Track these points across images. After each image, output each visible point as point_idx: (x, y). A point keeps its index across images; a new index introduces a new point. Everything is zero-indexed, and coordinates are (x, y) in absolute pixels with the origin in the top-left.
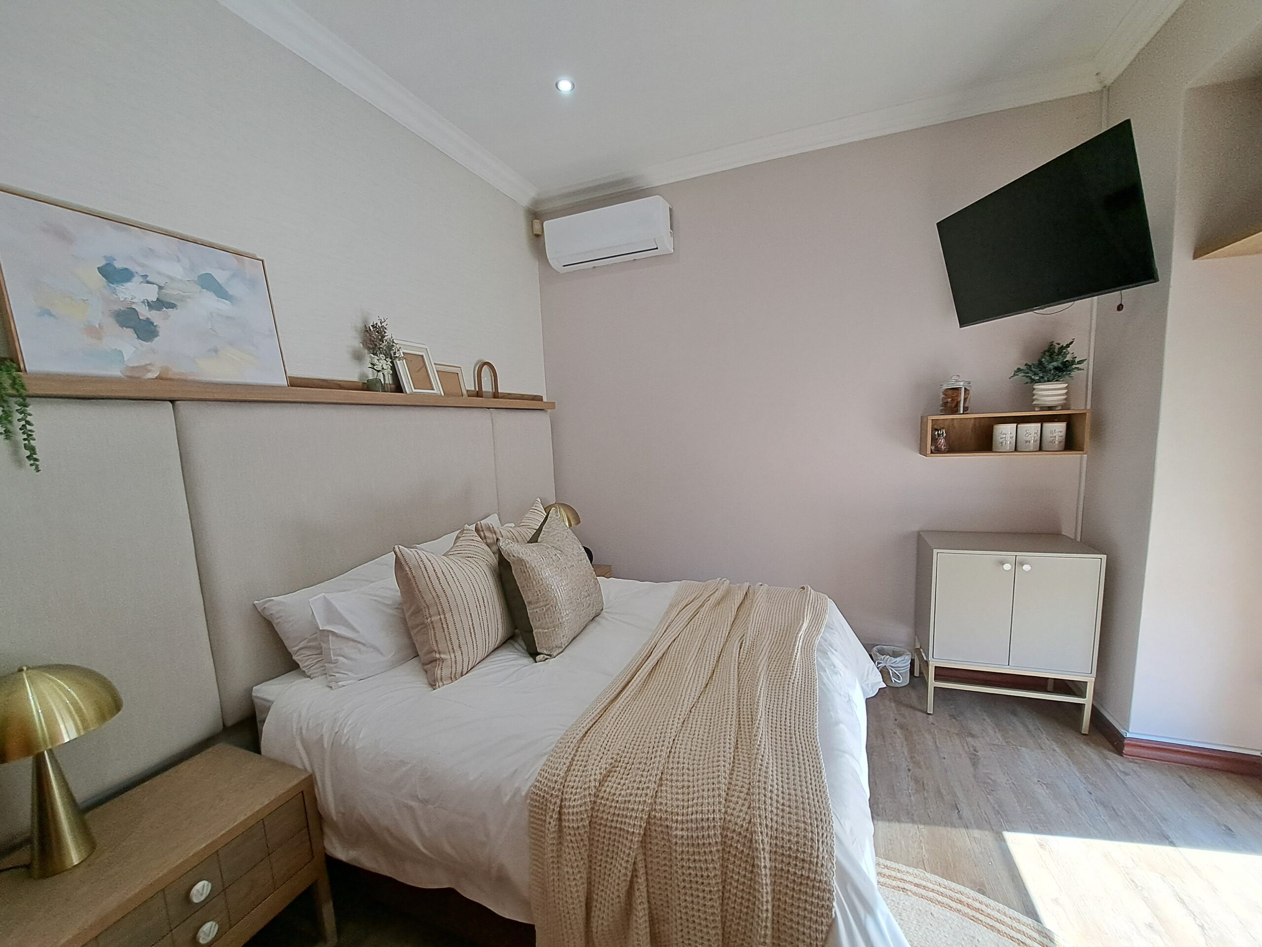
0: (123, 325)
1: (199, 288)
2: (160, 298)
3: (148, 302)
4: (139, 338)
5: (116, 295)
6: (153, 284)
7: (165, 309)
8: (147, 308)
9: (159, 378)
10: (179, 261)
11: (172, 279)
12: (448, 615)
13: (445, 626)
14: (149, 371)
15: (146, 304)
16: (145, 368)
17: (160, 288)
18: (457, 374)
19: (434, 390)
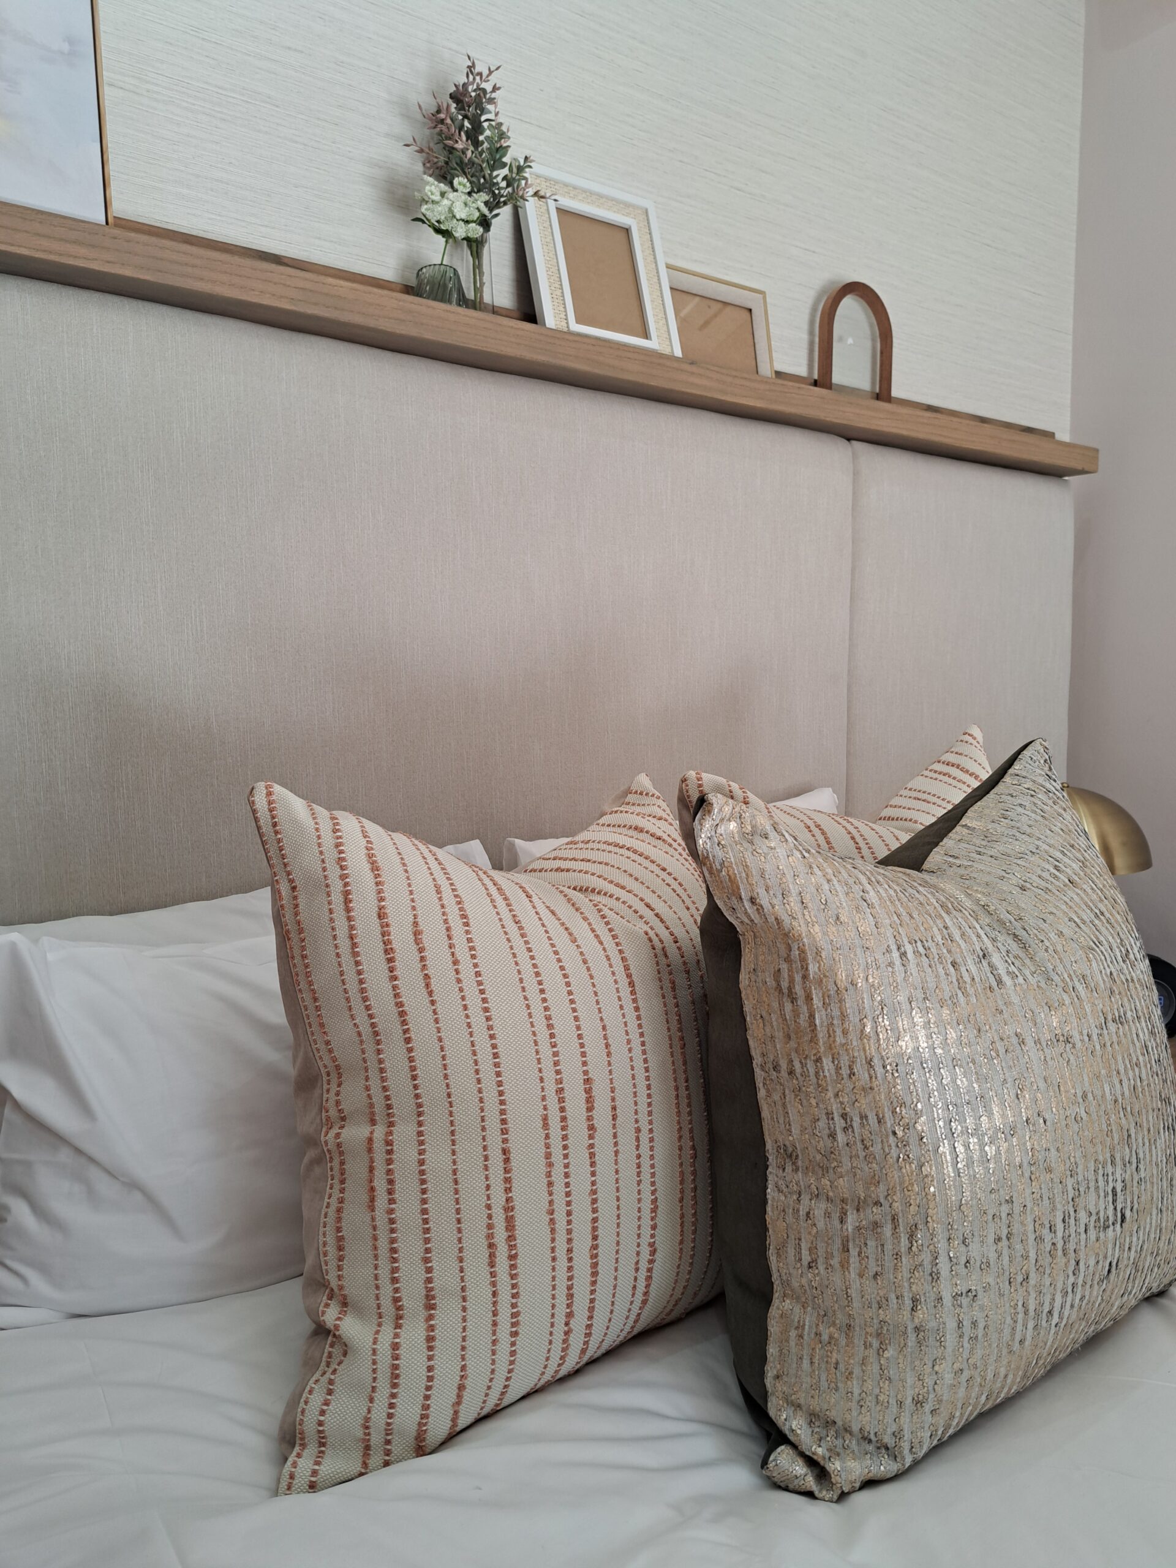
12: (404, 1132)
13: (380, 1185)
18: (750, 310)
19: (651, 340)
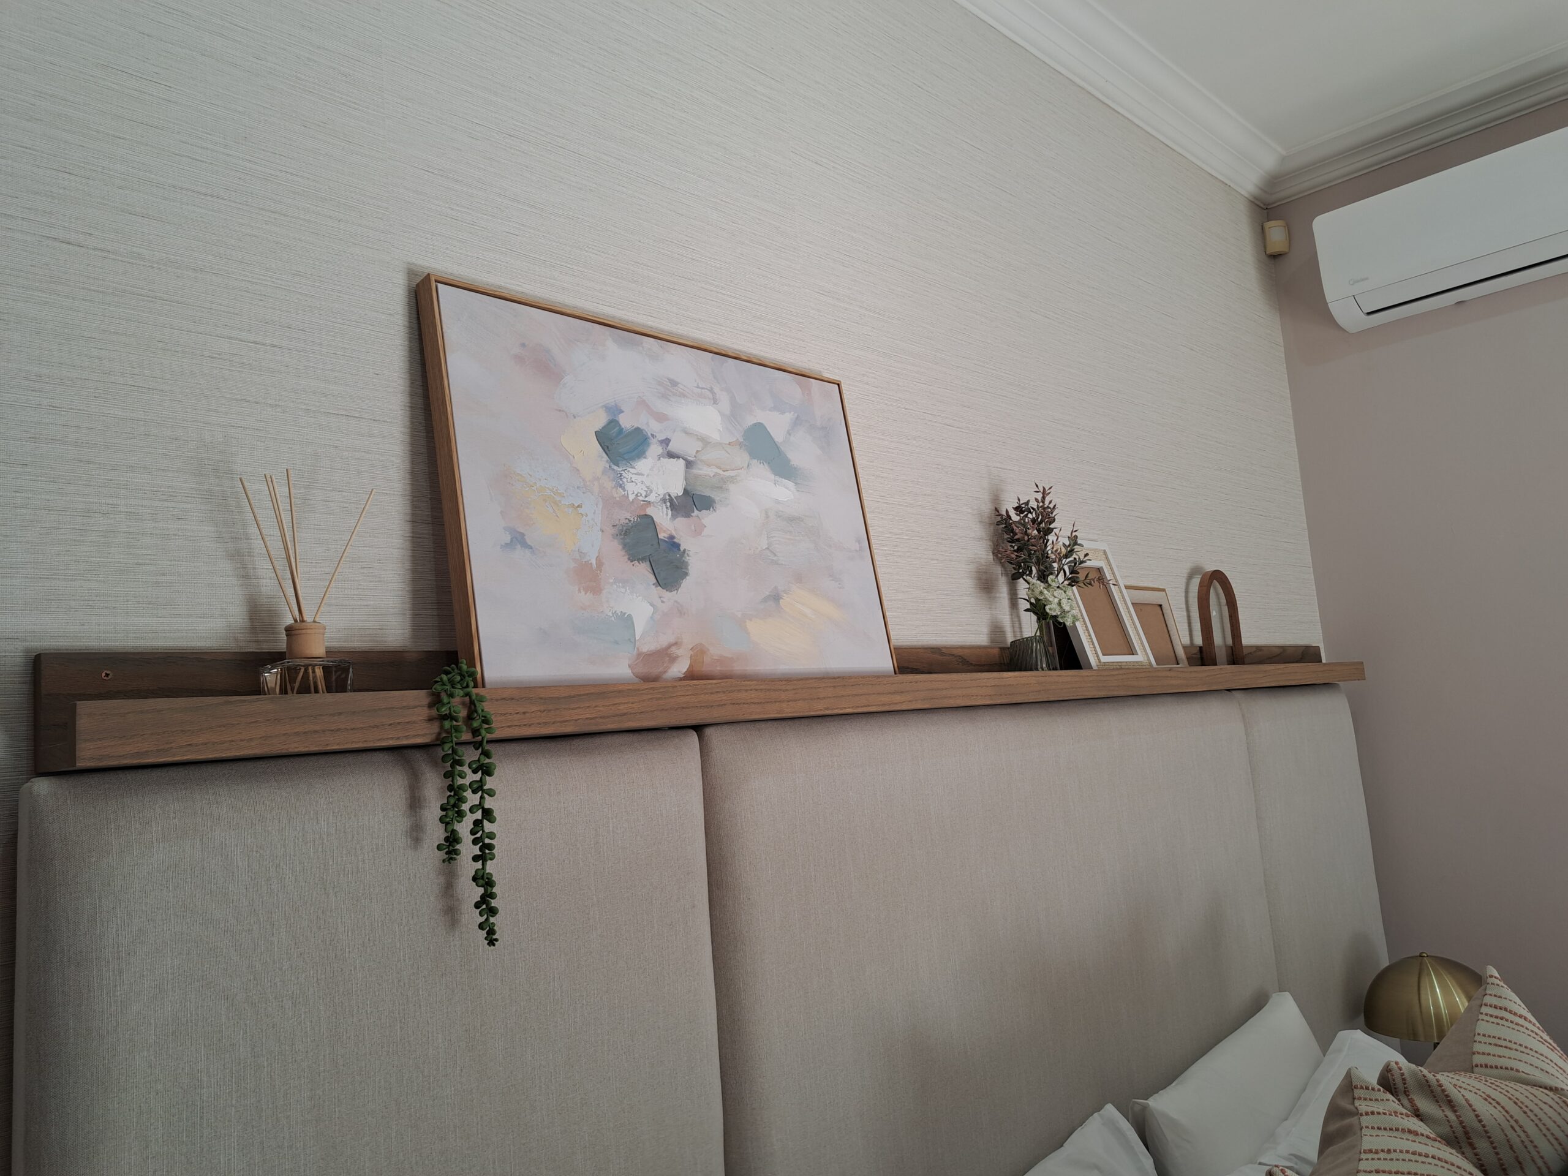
0: (634, 556)
1: (746, 457)
2: (689, 488)
3: (671, 500)
4: (658, 583)
5: (624, 490)
6: (678, 457)
7: (696, 512)
8: (670, 512)
9: (691, 676)
10: (715, 402)
11: (705, 441)
14: (673, 659)
15: (668, 504)
16: (665, 654)
17: (689, 464)
18: (1161, 606)
19: (1137, 654)
